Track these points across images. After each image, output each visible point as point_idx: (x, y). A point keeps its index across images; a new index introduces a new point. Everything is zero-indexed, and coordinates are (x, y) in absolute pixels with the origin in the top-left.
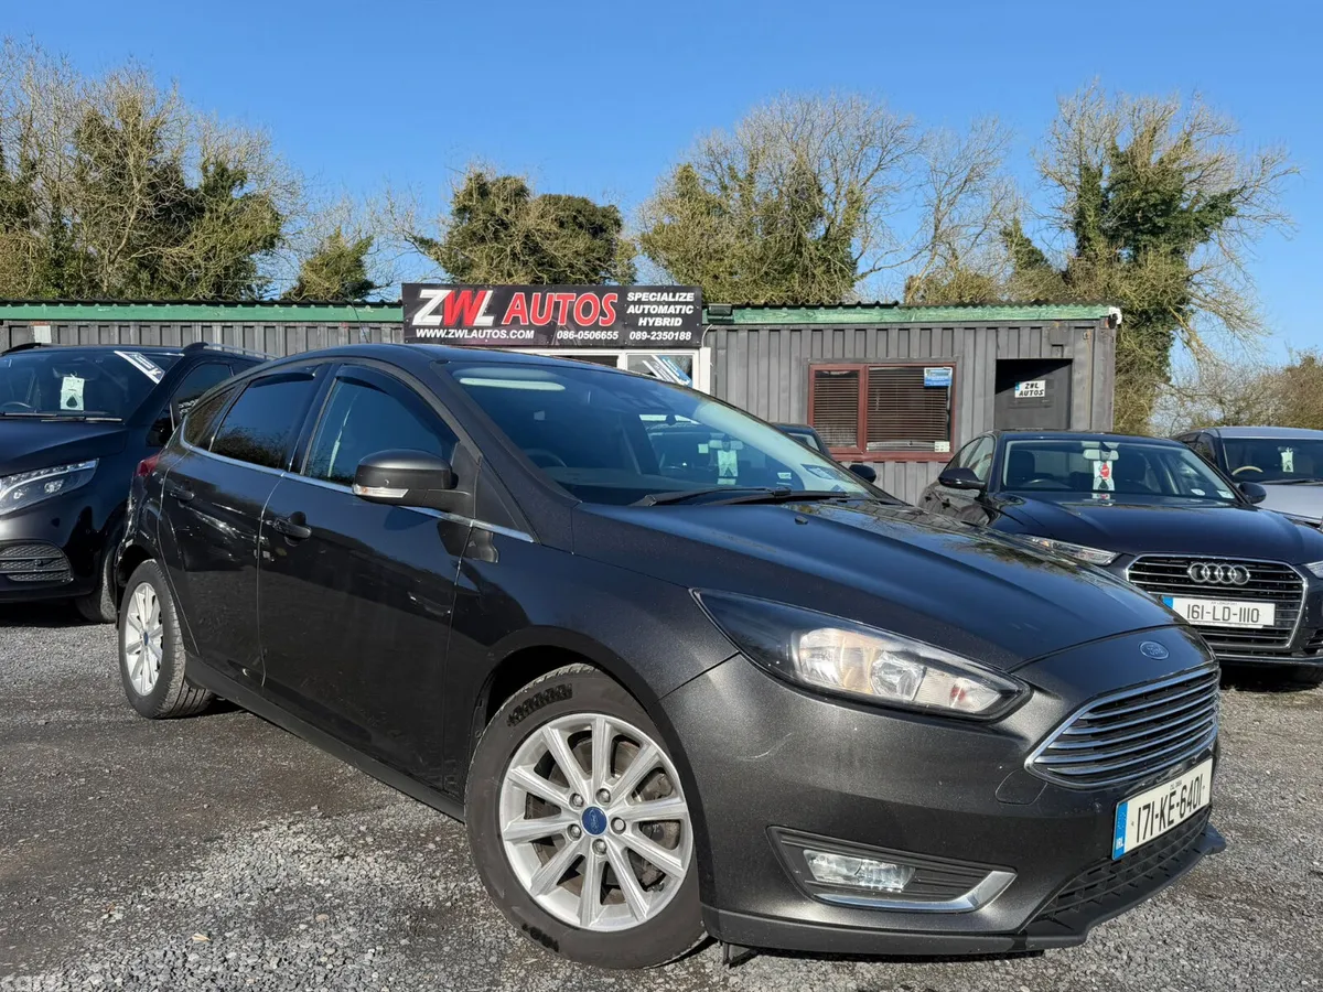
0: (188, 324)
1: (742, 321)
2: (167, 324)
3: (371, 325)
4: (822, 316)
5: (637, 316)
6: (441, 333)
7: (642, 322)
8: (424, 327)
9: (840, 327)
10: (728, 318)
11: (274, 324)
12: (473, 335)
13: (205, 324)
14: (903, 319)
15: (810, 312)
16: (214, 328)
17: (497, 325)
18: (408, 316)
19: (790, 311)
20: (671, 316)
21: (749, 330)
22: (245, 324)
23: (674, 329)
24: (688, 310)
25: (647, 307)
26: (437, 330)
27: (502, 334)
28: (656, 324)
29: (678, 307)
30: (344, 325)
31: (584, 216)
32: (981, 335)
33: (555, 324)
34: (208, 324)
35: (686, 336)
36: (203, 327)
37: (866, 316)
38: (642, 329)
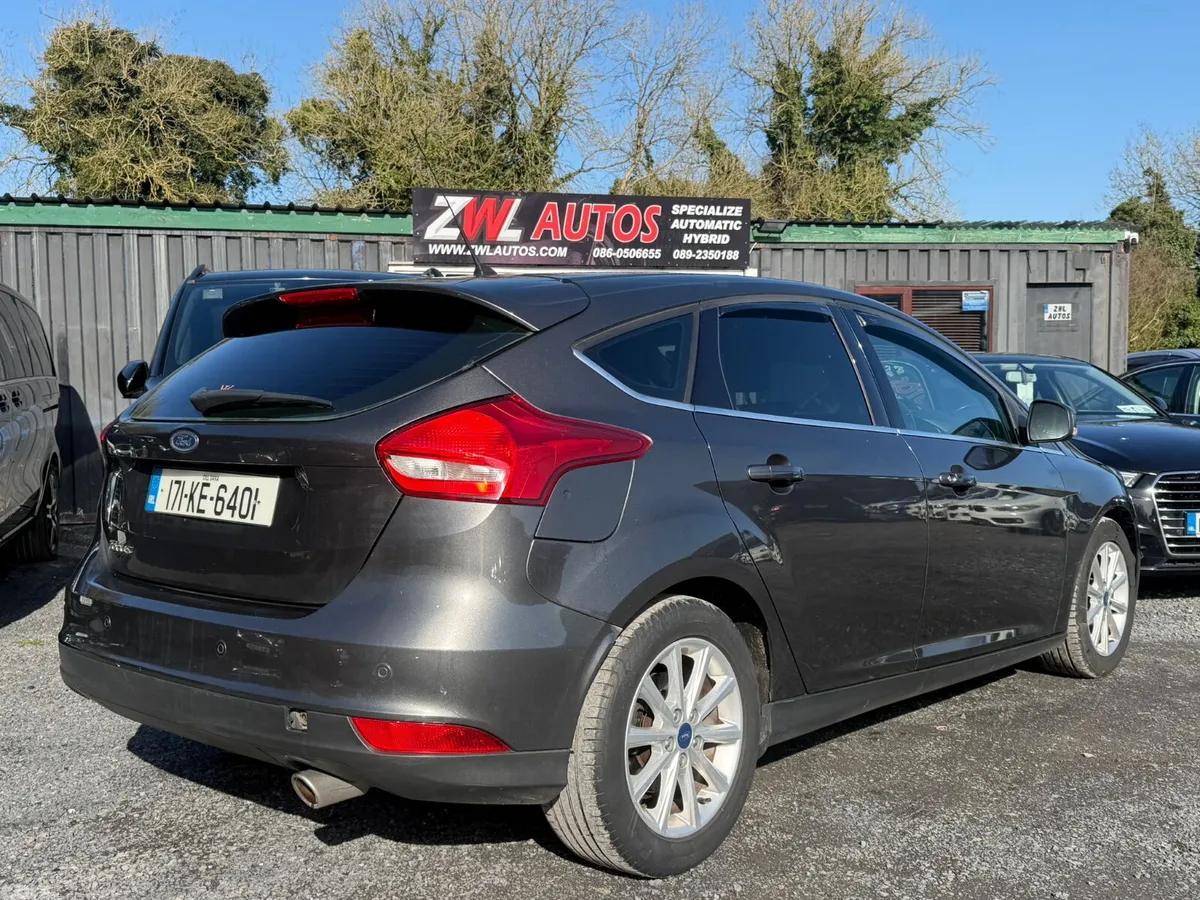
0: (119, 231)
1: (788, 239)
2: (88, 231)
3: (367, 238)
4: (869, 235)
5: (681, 232)
6: (459, 250)
7: (687, 238)
8: (438, 242)
9: (885, 247)
10: (777, 235)
11: (240, 234)
12: (496, 252)
13: (142, 232)
14: (944, 240)
15: (856, 231)
16: (155, 237)
17: (525, 240)
18: (419, 228)
19: (836, 229)
20: (718, 232)
21: (795, 250)
22: (200, 233)
23: (720, 247)
24: (736, 226)
25: (692, 221)
26: (453, 246)
27: (530, 251)
28: (702, 242)
29: (726, 222)
30: (334, 237)
31: (223, 85)
32: (1016, 257)
33: (592, 240)
34: (147, 232)
35: (734, 255)
36: (139, 235)
37: (911, 235)
38: (687, 246)
